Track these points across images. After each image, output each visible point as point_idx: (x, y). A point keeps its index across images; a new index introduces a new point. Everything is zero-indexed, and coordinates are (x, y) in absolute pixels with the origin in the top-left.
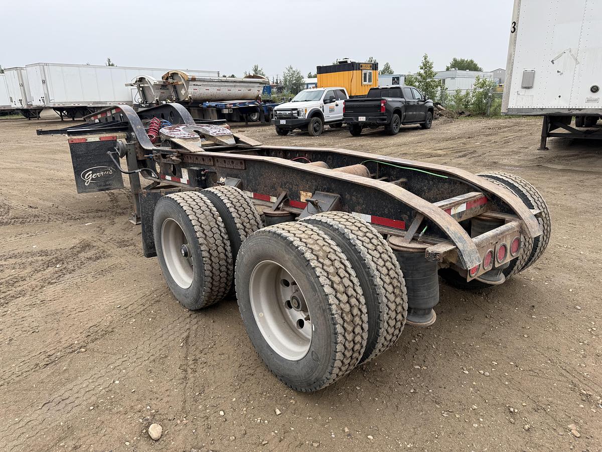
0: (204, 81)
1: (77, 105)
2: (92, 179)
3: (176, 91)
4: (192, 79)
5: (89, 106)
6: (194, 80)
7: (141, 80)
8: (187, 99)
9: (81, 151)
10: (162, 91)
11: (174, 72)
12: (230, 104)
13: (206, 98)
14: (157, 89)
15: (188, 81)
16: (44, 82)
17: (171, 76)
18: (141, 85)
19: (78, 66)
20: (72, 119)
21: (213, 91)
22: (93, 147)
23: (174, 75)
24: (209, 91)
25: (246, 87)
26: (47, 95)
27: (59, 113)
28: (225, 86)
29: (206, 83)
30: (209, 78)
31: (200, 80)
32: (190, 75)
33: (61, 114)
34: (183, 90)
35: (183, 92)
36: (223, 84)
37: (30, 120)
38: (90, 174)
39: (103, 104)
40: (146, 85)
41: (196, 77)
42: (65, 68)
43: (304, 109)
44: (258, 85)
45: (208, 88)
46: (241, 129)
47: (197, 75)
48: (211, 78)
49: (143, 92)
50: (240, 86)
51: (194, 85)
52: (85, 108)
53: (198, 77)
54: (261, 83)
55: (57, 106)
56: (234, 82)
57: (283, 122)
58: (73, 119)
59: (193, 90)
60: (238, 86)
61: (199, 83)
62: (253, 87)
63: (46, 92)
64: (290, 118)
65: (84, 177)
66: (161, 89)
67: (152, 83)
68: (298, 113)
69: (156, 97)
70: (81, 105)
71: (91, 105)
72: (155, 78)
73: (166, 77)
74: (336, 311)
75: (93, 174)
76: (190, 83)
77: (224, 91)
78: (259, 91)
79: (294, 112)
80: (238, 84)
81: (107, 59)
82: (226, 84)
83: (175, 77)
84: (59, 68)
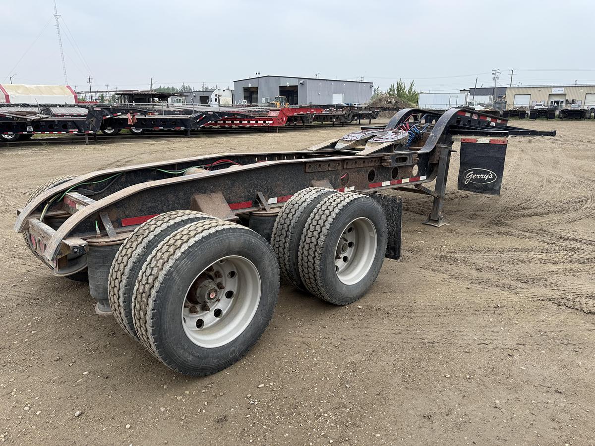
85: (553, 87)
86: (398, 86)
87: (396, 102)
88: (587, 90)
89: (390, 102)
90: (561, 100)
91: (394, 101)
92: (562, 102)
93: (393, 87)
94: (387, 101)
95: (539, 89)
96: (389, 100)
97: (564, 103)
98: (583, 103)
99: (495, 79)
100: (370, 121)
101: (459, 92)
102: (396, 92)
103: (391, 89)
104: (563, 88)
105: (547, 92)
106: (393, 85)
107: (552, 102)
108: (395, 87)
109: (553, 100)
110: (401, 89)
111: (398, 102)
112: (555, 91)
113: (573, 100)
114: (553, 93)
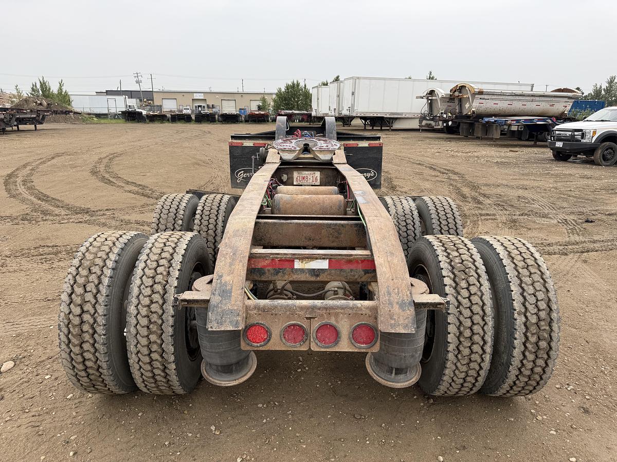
0: (493, 94)
1: (375, 115)
2: (243, 178)
3: (461, 105)
4: (479, 92)
5: (385, 116)
6: (481, 93)
7: (432, 93)
8: (470, 114)
9: (237, 153)
10: (449, 104)
11: (462, 85)
12: (512, 120)
13: (493, 113)
14: (444, 102)
15: (474, 94)
16: (353, 94)
17: (459, 89)
18: (430, 98)
19: (399, 80)
20: (371, 128)
21: (502, 105)
22: (247, 151)
23: (461, 88)
24: (498, 106)
25: (548, 101)
26: (353, 105)
27: (364, 121)
28: (520, 100)
29: (495, 97)
30: (500, 91)
31: (488, 94)
32: (477, 88)
33: (365, 123)
34: (468, 103)
35: (467, 106)
36: (517, 98)
37: (344, 126)
38: (241, 174)
39: (399, 115)
40: (434, 98)
41: (484, 90)
42: (373, 82)
43: (592, 131)
44: (566, 100)
45: (496, 102)
46: (513, 149)
47: (486, 88)
48: (503, 91)
49: (431, 105)
50: (539, 101)
51: (481, 99)
52: (382, 119)
53: (486, 91)
54: (569, 98)
55: (362, 115)
56: (532, 96)
57: (559, 144)
58: (381, 128)
59: (478, 104)
60: (536, 101)
61: (486, 97)
62: (558, 102)
63: (353, 103)
64: (569, 141)
65: (237, 175)
66: (448, 102)
67: (440, 96)
68: (583, 136)
69: (442, 110)
70: (379, 115)
71: (388, 116)
72: (443, 91)
73: (454, 91)
74: (63, 319)
75: (244, 173)
76: (477, 96)
77: (517, 106)
78: (566, 107)
79: (576, 133)
80: (537, 99)
81: (429, 72)
82: (521, 98)
83: (463, 90)
84: (367, 82)
85: (195, 93)
86: (41, 86)
87: (48, 104)
88: (222, 97)
89: (41, 104)
90: (203, 105)
91: (45, 103)
92: (204, 107)
93: (36, 86)
94: (36, 103)
95: (183, 94)
96: (39, 102)
97: (206, 107)
98: (221, 107)
99: (138, 82)
100: (35, 126)
101: (95, 94)
102: (41, 92)
103: (33, 89)
104: (203, 94)
105: (190, 97)
106: (34, 84)
107: (196, 107)
108: (38, 86)
109: (197, 105)
110: (46, 88)
111: (52, 105)
112: (197, 96)
113: (213, 105)
114: (195, 98)
